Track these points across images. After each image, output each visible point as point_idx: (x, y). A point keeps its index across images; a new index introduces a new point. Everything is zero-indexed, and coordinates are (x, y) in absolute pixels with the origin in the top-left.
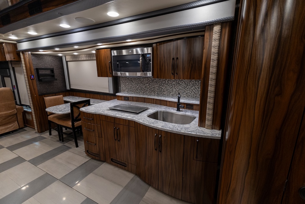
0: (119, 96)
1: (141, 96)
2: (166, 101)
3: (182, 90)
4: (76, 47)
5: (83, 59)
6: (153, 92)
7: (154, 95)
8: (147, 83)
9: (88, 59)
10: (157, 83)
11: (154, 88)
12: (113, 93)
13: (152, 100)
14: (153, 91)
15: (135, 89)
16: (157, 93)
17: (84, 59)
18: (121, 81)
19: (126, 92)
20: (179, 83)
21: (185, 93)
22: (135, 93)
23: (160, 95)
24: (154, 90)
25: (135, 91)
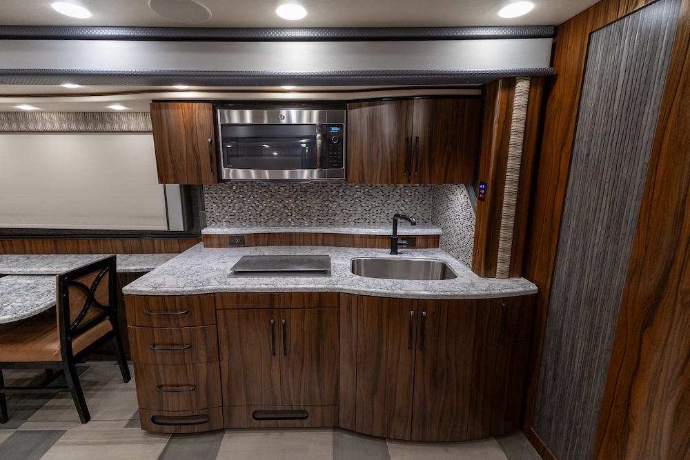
0: (208, 236)
1: (283, 230)
2: (353, 236)
3: (377, 209)
4: (70, 86)
5: (48, 127)
6: (305, 218)
7: (310, 224)
8: (289, 197)
9: (74, 127)
10: (317, 196)
11: (308, 207)
12: (183, 230)
13: (313, 237)
14: (307, 216)
15: (254, 215)
16: (318, 220)
17: (57, 127)
18: (206, 195)
19: (225, 224)
20: (370, 194)
21: (383, 215)
22: (255, 224)
23: (325, 223)
24: (309, 214)
25: (253, 220)
